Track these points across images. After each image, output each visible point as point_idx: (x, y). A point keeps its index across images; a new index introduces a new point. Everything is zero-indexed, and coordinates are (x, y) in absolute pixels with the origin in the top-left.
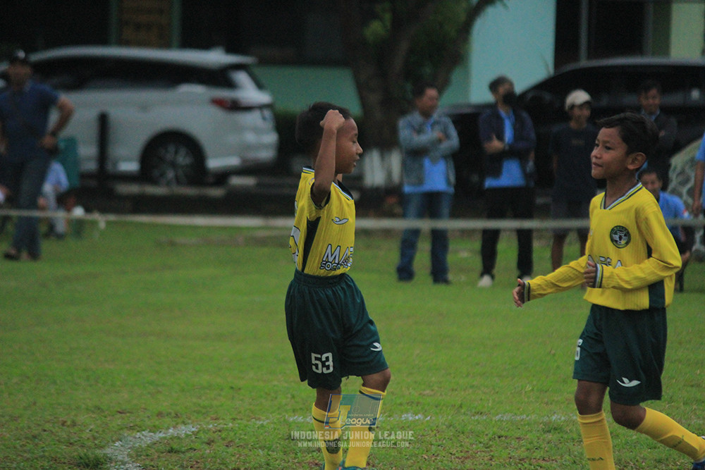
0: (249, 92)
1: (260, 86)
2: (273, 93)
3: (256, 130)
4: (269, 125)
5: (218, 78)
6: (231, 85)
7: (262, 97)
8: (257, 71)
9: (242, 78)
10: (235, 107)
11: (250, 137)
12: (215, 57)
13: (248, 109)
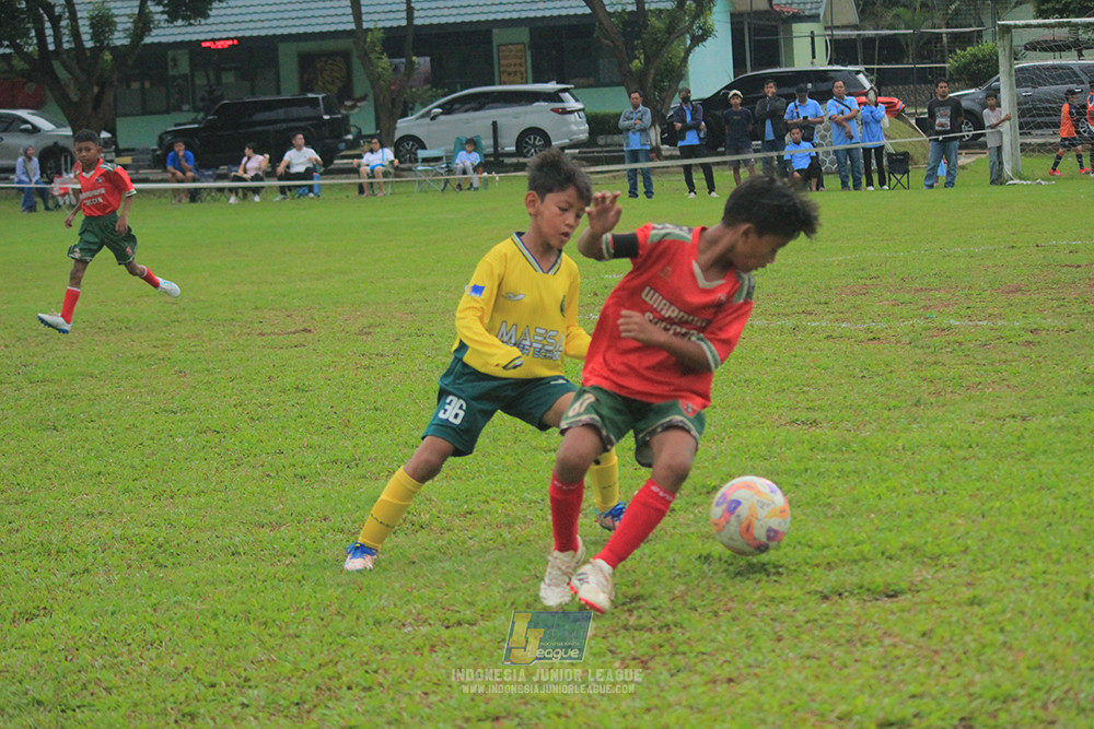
0: (571, 104)
1: (577, 100)
2: (583, 103)
3: (576, 123)
4: (585, 120)
5: (554, 97)
6: (561, 101)
7: (579, 106)
8: (574, 92)
9: (567, 96)
10: (565, 112)
11: (574, 128)
12: (552, 86)
13: (572, 112)
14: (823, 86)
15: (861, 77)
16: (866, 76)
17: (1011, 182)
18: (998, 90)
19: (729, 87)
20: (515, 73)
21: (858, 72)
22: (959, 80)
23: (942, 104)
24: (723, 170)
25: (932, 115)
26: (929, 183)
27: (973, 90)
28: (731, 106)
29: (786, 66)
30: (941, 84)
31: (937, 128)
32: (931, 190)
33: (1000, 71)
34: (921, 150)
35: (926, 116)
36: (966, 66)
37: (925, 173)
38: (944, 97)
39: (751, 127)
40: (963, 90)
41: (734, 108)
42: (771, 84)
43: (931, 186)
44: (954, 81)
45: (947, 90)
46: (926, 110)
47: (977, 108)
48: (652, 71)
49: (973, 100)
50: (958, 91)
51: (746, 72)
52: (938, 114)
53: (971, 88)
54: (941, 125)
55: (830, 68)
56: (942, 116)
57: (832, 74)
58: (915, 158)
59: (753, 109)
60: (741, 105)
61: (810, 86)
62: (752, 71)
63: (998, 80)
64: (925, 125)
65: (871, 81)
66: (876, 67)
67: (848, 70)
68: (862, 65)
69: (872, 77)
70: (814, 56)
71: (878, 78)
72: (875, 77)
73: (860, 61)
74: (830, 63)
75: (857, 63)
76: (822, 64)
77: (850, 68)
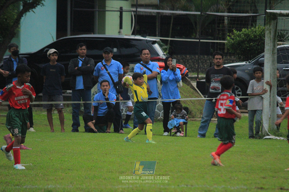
14: (126, 51)
15: (156, 46)
16: (161, 46)
17: (267, 137)
18: (262, 64)
19: (50, 46)
21: (154, 42)
22: (234, 54)
23: (218, 72)
24: (41, 111)
25: (208, 80)
26: (202, 133)
27: (244, 63)
28: (49, 60)
29: (99, 33)
30: (216, 57)
31: (211, 90)
32: (203, 139)
33: (265, 49)
34: (199, 107)
35: (204, 80)
36: (240, 43)
37: (199, 124)
38: (218, 66)
39: (63, 79)
40: (237, 62)
41: (51, 63)
42: (84, 47)
43: (203, 136)
44: (230, 54)
45: (221, 61)
46: (205, 76)
47: (246, 77)
49: (243, 71)
50: (233, 62)
51: (66, 36)
52: (212, 80)
53: (243, 61)
54: (214, 88)
55: (133, 37)
56: (216, 82)
57: (134, 43)
58: (193, 112)
59: (66, 66)
60: (57, 61)
61: (115, 50)
62: (71, 35)
63: (263, 57)
64: (203, 88)
65: (164, 50)
66: (170, 39)
67: (146, 40)
68: (158, 37)
69: (165, 47)
70: (121, 27)
71: (170, 48)
72: (167, 47)
73: (157, 33)
74: (133, 34)
75: (155, 35)
76: (127, 34)
77: (148, 38)
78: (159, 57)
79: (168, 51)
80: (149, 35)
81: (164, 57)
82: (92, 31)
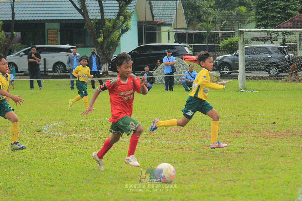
5: (68, 50)
12: (67, 46)
15: (186, 48)
16: (189, 48)
17: (241, 91)
18: (238, 56)
19: (135, 50)
20: (54, 40)
21: (185, 46)
22: (224, 51)
29: (158, 43)
33: (239, 49)
36: (227, 46)
47: (230, 62)
48: (106, 43)
49: (229, 59)
50: (224, 55)
51: (143, 44)
53: (228, 54)
55: (175, 44)
57: (175, 47)
61: (166, 51)
62: (145, 44)
63: (238, 52)
65: (190, 50)
66: (193, 44)
67: (181, 45)
68: (188, 43)
69: (191, 48)
70: (169, 40)
71: (193, 49)
72: (192, 48)
73: (187, 42)
74: (175, 42)
75: (186, 43)
76: (172, 43)
77: (182, 44)
78: (187, 53)
79: (192, 51)
80: (183, 43)
81: (190, 54)
82: (155, 42)
